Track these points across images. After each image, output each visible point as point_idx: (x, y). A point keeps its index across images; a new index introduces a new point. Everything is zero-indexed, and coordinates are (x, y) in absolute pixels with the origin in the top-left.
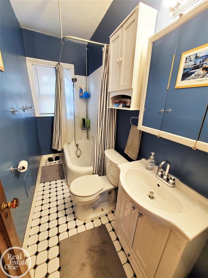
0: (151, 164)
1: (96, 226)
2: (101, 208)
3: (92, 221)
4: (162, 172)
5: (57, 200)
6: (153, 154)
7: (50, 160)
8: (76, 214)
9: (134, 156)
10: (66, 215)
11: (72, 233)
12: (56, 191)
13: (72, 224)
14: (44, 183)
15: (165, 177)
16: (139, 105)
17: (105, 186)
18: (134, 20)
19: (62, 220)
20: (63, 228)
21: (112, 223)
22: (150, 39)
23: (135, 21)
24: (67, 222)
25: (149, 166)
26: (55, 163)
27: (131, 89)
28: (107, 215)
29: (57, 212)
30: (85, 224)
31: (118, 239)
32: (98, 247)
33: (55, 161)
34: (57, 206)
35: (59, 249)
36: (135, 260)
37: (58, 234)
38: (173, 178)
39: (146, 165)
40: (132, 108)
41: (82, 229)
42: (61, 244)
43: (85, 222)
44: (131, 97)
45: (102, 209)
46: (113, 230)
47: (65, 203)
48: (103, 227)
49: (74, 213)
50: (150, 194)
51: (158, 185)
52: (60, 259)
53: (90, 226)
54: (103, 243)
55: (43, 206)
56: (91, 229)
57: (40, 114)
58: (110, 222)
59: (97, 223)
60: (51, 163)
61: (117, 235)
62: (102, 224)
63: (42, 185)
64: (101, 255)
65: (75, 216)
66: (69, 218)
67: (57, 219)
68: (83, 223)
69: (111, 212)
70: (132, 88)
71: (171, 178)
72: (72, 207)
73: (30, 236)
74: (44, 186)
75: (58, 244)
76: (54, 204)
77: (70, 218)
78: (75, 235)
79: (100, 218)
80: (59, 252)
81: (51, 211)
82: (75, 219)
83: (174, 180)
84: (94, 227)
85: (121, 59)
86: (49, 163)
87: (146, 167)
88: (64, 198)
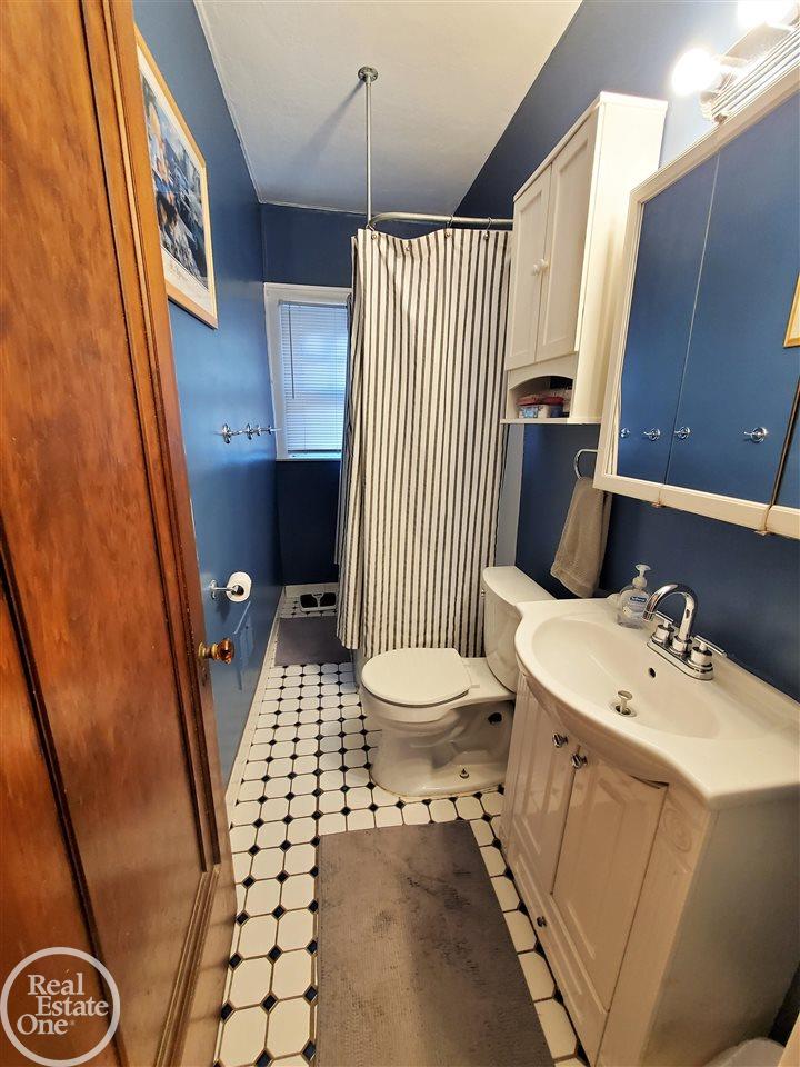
0: (634, 603)
1: (437, 820)
2: (461, 767)
3: (427, 802)
4: (670, 630)
5: (320, 722)
6: (642, 568)
7: (307, 601)
8: (375, 770)
9: (580, 581)
10: (344, 769)
11: (361, 821)
12: (320, 696)
13: (359, 798)
14: (285, 667)
15: (678, 646)
16: (599, 405)
17: (477, 687)
18: (585, 145)
19: (331, 781)
20: (331, 802)
21: (493, 821)
22: (634, 193)
23: (587, 148)
24: (345, 789)
25: (628, 613)
26: (321, 612)
27: (574, 355)
28: (478, 796)
29: (318, 754)
30: (400, 805)
31: (509, 874)
32: (439, 880)
33: (322, 605)
34: (319, 738)
35: (317, 855)
36: (569, 952)
37: (317, 816)
38: (702, 648)
39: (619, 609)
40: (575, 418)
41: (388, 818)
42: (323, 843)
43: (403, 799)
44: (572, 380)
45: (464, 772)
46: (497, 844)
47: (342, 735)
48: (461, 827)
49: (368, 766)
50: (619, 700)
51: (652, 673)
52: (316, 882)
53: (416, 815)
54: (458, 874)
55: (277, 730)
56: (420, 826)
57: (290, 452)
58: (487, 818)
59: (443, 813)
60: (308, 613)
61: (509, 861)
62: (459, 818)
63: (280, 671)
64: (447, 906)
65: (371, 776)
66: (352, 779)
67: (318, 773)
68: (397, 800)
69: (496, 789)
70: (576, 350)
71: (697, 649)
72: (366, 748)
73: (237, 803)
74: (284, 677)
75: (315, 842)
76: (308, 732)
77: (356, 779)
78: (367, 832)
79: (453, 800)
80: (317, 861)
81: (300, 748)
82: (371, 786)
83: (708, 653)
84: (432, 822)
85: (544, 263)
86: (302, 611)
87: (619, 617)
88: (341, 720)
